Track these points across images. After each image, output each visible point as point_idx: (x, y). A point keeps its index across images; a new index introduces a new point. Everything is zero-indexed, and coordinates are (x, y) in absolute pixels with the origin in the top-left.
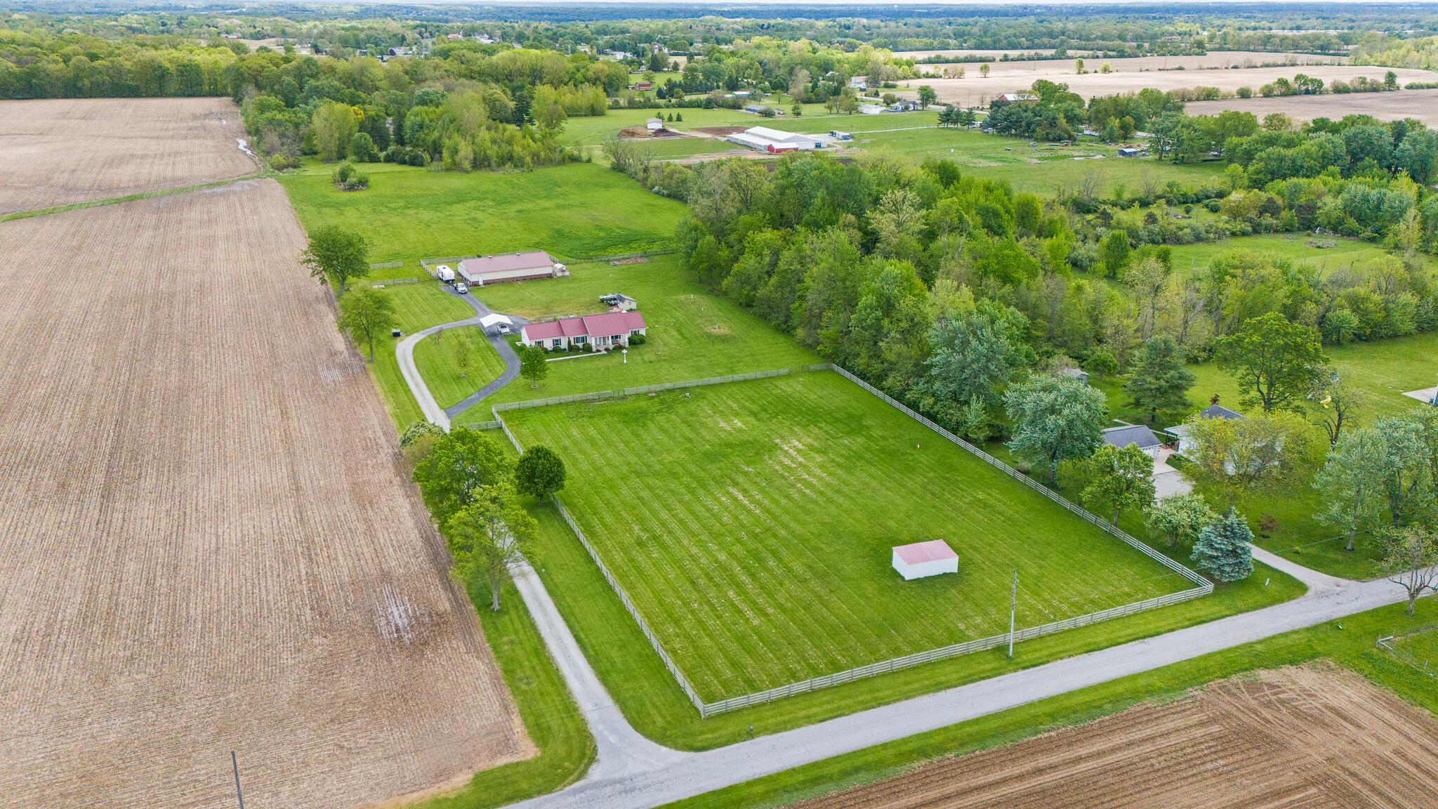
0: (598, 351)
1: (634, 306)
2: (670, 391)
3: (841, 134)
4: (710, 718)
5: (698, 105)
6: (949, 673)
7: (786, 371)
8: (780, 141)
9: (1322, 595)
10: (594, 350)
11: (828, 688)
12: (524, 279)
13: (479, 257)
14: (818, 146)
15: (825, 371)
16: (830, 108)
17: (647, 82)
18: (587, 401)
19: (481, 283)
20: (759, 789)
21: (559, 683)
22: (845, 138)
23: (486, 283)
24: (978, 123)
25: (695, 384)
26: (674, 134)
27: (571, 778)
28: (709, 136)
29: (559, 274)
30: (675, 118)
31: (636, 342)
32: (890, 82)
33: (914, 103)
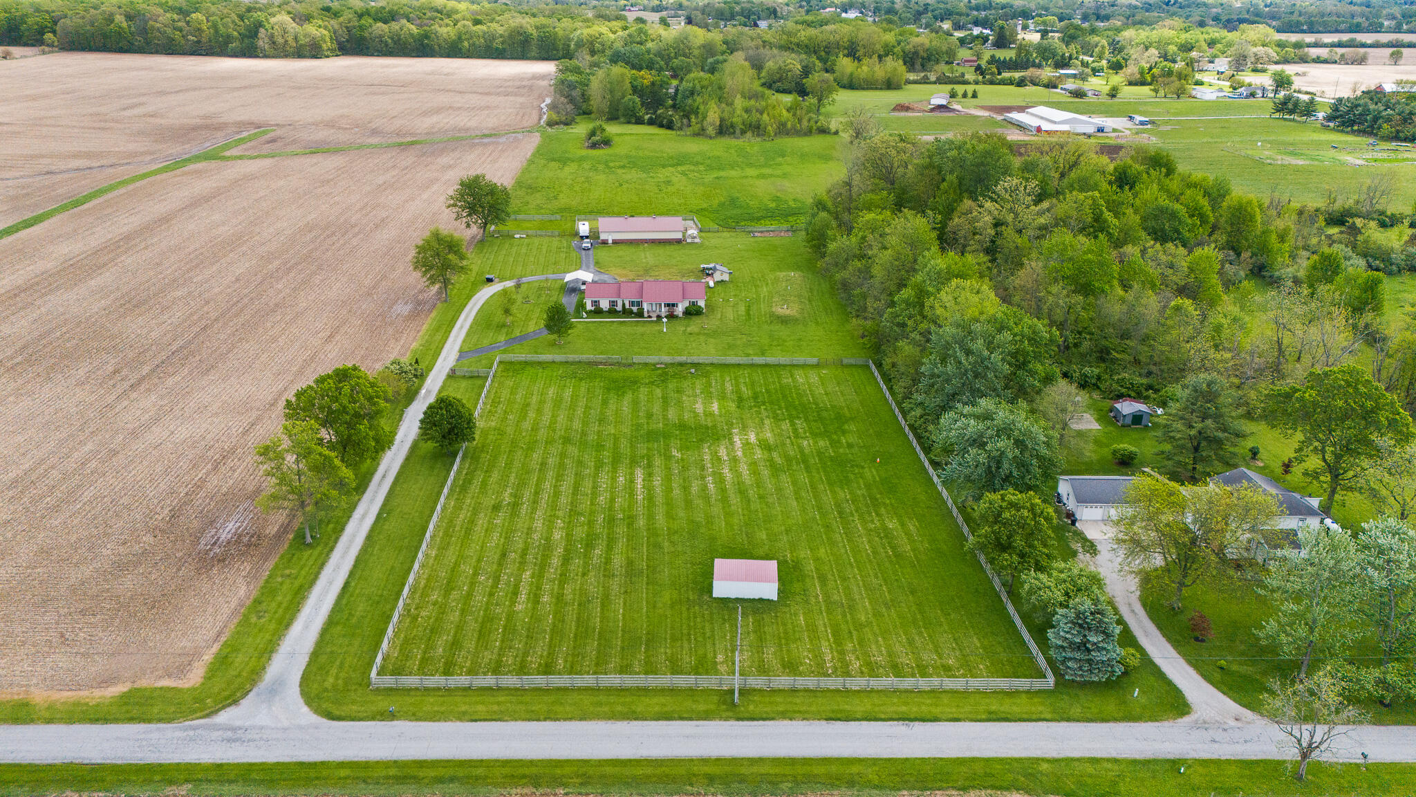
0: (650, 317)
1: (726, 277)
2: (681, 364)
3: (1138, 118)
4: (378, 691)
5: (1010, 82)
6: (655, 703)
7: (815, 360)
8: (1055, 123)
9: (1204, 725)
10: (646, 315)
11: (517, 689)
12: (653, 241)
13: (632, 216)
14: (1101, 130)
15: (861, 366)
16: (1156, 91)
17: (975, 58)
18: (591, 364)
19: (610, 241)
20: (343, 773)
21: (285, 623)
22: (1142, 123)
23: (615, 242)
24: (1321, 115)
25: (710, 361)
26: (954, 110)
27: (198, 715)
28: (986, 114)
29: (689, 240)
30: (970, 94)
31: (693, 312)
32: (1260, 66)
33: (1264, 89)
